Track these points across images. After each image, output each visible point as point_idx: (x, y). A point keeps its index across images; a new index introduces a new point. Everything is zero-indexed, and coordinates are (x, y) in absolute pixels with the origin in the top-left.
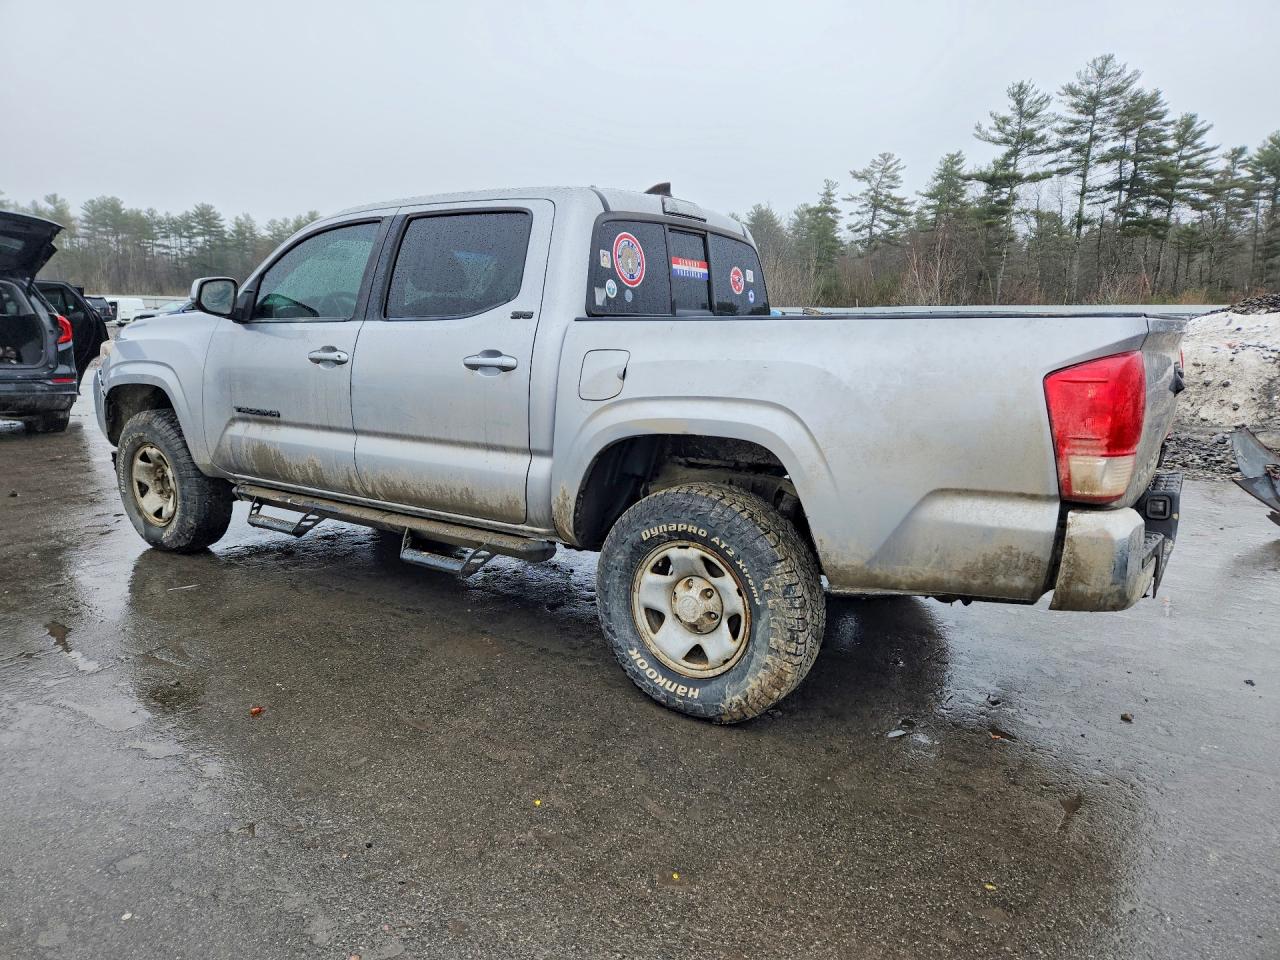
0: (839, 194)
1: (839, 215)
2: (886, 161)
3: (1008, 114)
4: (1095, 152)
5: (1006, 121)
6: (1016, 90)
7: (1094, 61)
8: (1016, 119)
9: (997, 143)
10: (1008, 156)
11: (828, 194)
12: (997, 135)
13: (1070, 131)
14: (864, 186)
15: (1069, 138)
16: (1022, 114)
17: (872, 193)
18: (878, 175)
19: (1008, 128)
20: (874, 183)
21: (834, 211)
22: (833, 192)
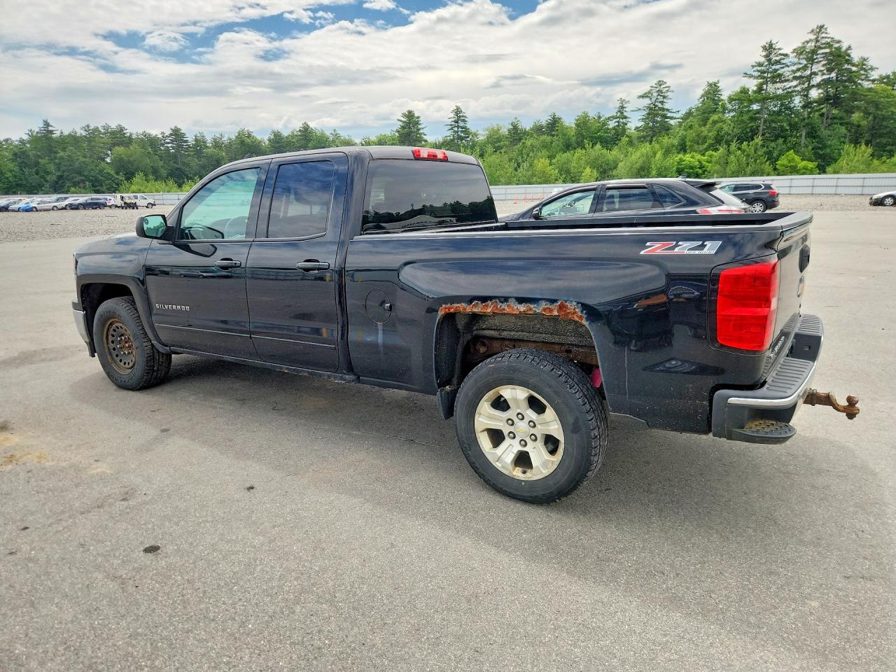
0: (629, 107)
1: (629, 120)
2: (660, 85)
3: (762, 60)
4: (812, 83)
5: (760, 65)
6: (767, 46)
7: (813, 31)
8: (766, 63)
9: (756, 78)
10: (761, 84)
11: (623, 107)
12: (757, 74)
13: (798, 70)
14: (647, 101)
15: (798, 74)
16: (769, 60)
17: (652, 106)
18: (655, 94)
19: (763, 68)
20: (654, 99)
21: (626, 117)
22: (625, 106)
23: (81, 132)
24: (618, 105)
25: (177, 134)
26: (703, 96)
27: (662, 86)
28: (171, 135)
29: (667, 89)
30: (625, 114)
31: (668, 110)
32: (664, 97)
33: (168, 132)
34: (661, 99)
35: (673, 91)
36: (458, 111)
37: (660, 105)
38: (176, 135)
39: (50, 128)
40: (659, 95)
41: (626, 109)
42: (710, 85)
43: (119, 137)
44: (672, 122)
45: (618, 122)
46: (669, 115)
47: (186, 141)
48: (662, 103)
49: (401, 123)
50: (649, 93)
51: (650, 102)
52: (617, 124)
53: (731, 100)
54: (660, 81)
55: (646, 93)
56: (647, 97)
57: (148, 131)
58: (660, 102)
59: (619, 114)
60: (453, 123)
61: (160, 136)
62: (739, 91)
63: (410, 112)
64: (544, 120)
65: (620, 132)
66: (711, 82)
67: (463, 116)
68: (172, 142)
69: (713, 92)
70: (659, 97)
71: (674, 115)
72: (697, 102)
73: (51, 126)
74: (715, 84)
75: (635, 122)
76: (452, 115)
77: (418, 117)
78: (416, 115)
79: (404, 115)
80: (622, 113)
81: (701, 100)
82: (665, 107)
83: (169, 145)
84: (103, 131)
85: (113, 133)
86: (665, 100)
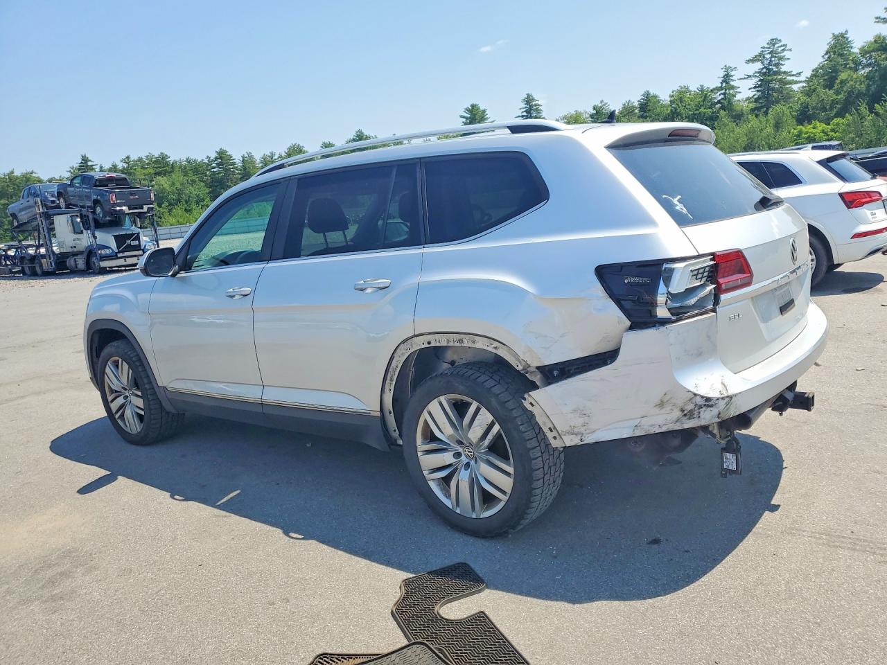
23: (121, 165)
24: (722, 74)
25: (222, 156)
26: (827, 53)
27: (776, 46)
28: (216, 159)
29: (782, 48)
30: (732, 83)
31: (785, 73)
32: (780, 58)
33: (213, 156)
34: (775, 61)
35: (791, 50)
36: (529, 100)
37: (775, 69)
38: (221, 158)
39: (90, 163)
40: (771, 58)
41: (733, 78)
42: (835, 37)
43: (161, 166)
44: (795, 87)
45: (724, 94)
46: (789, 78)
47: (233, 164)
48: (777, 65)
49: (464, 120)
50: (760, 55)
51: (762, 67)
52: (722, 96)
53: (864, 52)
54: (773, 40)
55: (756, 56)
56: (758, 60)
57: (193, 157)
58: (775, 65)
59: (724, 84)
60: (525, 114)
61: (206, 161)
62: (873, 40)
63: (473, 106)
64: (636, 99)
65: (727, 104)
66: (837, 33)
67: (536, 105)
68: (218, 165)
69: (839, 45)
70: (773, 59)
71: (795, 78)
72: (822, 60)
73: (90, 161)
74: (842, 35)
75: (745, 91)
76: (523, 105)
77: (484, 111)
78: (482, 108)
79: (468, 110)
80: (727, 83)
81: (827, 56)
82: (783, 69)
83: (215, 170)
84: (147, 161)
85: (156, 162)
86: (781, 62)
